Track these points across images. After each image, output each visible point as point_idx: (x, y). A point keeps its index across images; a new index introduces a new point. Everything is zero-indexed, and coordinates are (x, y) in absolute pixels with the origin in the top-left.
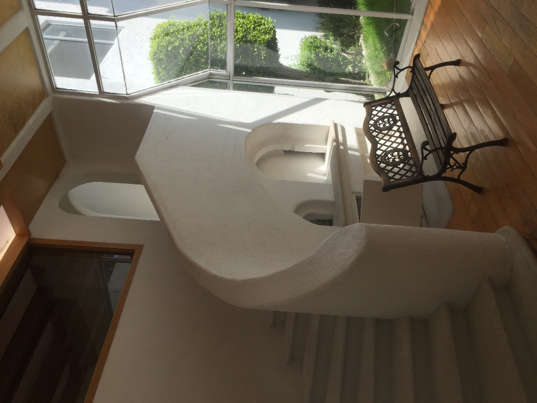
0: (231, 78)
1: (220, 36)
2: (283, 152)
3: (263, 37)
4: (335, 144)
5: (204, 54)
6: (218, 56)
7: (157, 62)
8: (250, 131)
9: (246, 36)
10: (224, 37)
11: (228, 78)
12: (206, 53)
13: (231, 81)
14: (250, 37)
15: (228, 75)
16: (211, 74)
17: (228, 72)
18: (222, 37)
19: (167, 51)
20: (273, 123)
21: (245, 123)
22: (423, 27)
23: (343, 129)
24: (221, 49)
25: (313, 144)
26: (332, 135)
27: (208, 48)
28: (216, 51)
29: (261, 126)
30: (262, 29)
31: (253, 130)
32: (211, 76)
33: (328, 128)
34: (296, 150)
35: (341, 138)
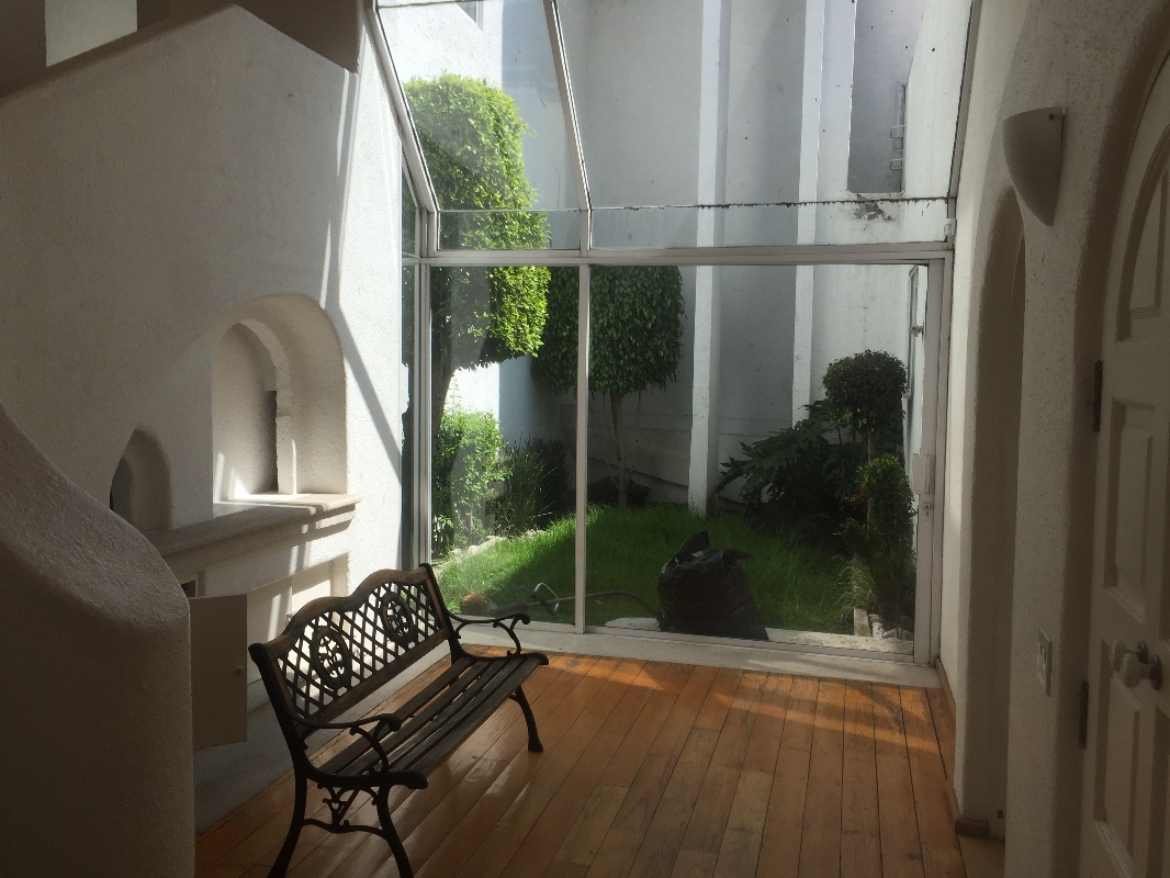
0: (424, 261)
1: (504, 236)
2: (270, 389)
3: (511, 330)
4: (313, 511)
5: (466, 200)
6: (465, 231)
7: (441, 92)
8: (323, 304)
9: (508, 292)
10: (504, 245)
11: (425, 254)
12: (469, 205)
13: (417, 262)
14: (507, 299)
15: (431, 254)
16: (429, 214)
17: (437, 254)
18: (501, 239)
19: (467, 115)
20: (342, 360)
21: (338, 294)
22: (572, 659)
23: (343, 526)
24: (479, 238)
25: (299, 461)
26: (332, 502)
27: (479, 208)
28: (475, 226)
29: (335, 332)
30: (522, 326)
31: (324, 313)
32: (425, 214)
33: (342, 491)
34: (278, 421)
35: (325, 523)
